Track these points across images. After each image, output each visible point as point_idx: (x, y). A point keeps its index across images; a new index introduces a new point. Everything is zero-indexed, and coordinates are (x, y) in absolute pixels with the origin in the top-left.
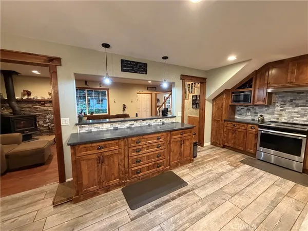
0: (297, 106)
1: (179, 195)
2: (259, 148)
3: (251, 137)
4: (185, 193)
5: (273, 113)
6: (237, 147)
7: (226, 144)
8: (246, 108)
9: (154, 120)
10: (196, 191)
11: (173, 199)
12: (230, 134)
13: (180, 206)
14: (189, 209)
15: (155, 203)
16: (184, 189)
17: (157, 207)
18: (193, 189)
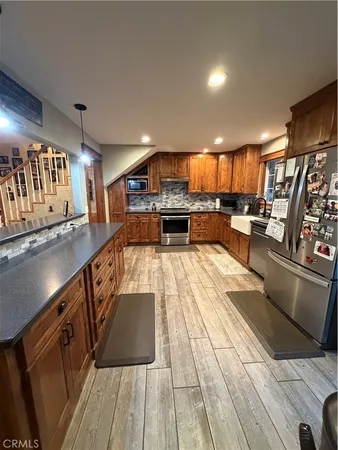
0: (176, 194)
1: (163, 307)
2: (163, 235)
3: (154, 226)
4: (163, 301)
5: (161, 201)
6: (143, 240)
7: (131, 241)
8: (140, 197)
9: (63, 226)
10: (167, 293)
11: (165, 313)
12: (134, 228)
13: (176, 313)
14: (184, 309)
15: (158, 332)
16: (158, 299)
17: (165, 331)
18: (164, 294)
